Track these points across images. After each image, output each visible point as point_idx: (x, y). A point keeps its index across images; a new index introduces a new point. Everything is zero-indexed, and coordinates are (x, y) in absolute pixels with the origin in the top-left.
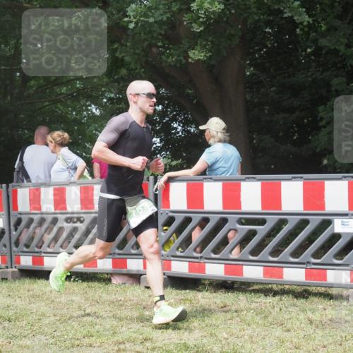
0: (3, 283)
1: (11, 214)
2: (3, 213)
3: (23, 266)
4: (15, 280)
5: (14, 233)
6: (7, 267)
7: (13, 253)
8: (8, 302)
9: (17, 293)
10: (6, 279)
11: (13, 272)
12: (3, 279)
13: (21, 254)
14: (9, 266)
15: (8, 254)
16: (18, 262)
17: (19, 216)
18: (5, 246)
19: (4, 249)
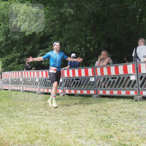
0: (136, 102)
1: (138, 74)
2: (135, 74)
3: (144, 95)
4: (141, 101)
5: (140, 82)
6: (137, 96)
7: (140, 90)
8: (139, 110)
9: (142, 106)
10: (137, 101)
11: (140, 98)
12: (136, 100)
13: (143, 90)
14: (138, 95)
15: (138, 90)
16: (142, 94)
17: (142, 75)
18: (136, 87)
19: (136, 88)
